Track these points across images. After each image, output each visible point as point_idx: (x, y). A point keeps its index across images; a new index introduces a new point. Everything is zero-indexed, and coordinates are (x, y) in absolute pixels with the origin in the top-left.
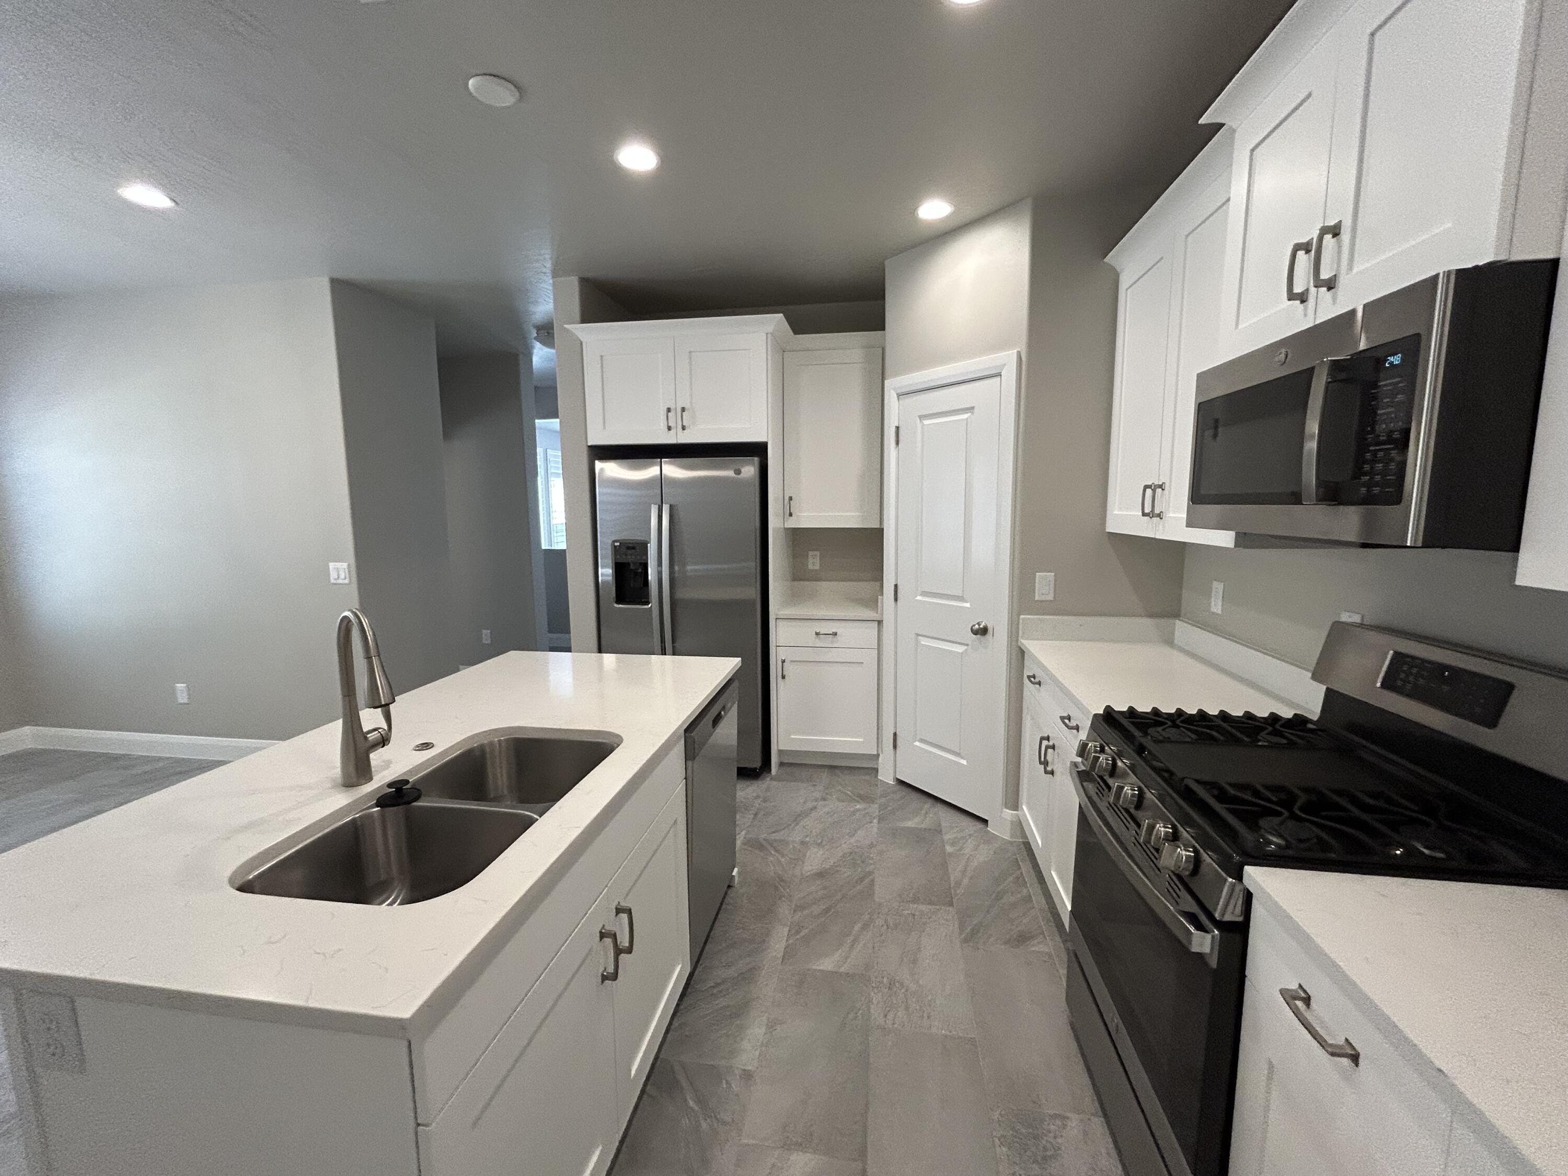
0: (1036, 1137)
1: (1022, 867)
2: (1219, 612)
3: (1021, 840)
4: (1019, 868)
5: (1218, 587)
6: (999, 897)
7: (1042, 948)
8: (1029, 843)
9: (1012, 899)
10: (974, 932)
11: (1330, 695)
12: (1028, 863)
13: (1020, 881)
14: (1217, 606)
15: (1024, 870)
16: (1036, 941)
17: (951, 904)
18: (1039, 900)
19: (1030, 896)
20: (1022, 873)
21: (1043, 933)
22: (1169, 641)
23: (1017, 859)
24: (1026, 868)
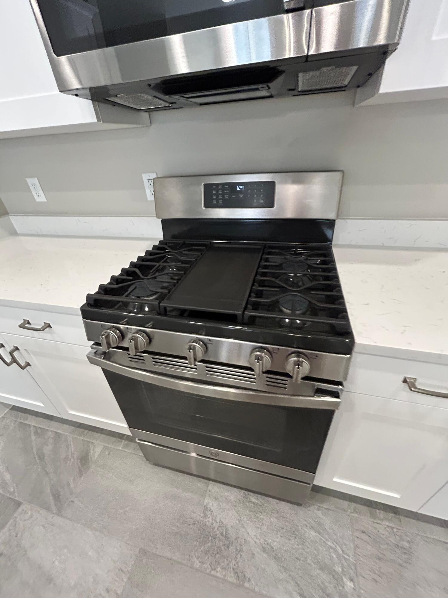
0: (214, 537)
1: (30, 424)
2: (45, 200)
3: (8, 410)
4: (29, 425)
5: (33, 182)
6: (41, 457)
7: (99, 449)
8: (14, 406)
9: (50, 447)
10: (57, 497)
11: (166, 224)
12: (30, 417)
13: (40, 432)
14: (40, 197)
15: (33, 424)
16: (92, 451)
17: (18, 504)
18: (64, 430)
19: (56, 433)
20: (34, 426)
21: (89, 442)
22: (14, 233)
23: (21, 423)
24: (32, 421)
